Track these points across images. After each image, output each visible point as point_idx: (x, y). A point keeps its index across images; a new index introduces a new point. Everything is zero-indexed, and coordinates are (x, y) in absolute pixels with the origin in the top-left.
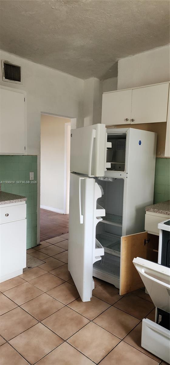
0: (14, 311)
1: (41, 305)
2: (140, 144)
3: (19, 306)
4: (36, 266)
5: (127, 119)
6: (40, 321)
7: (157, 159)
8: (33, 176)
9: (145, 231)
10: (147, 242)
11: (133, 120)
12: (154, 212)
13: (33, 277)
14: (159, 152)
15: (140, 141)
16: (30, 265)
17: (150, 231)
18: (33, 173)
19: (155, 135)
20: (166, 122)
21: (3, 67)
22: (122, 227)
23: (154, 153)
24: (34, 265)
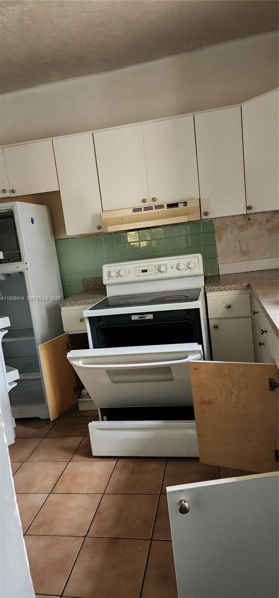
2: (33, 223)
5: (4, 190)
7: (56, 240)
9: (64, 332)
10: (70, 345)
11: (13, 191)
12: (71, 305)
14: (57, 232)
15: (32, 219)
17: (71, 331)
19: (47, 208)
20: (59, 191)
22: (35, 340)
23: (51, 234)
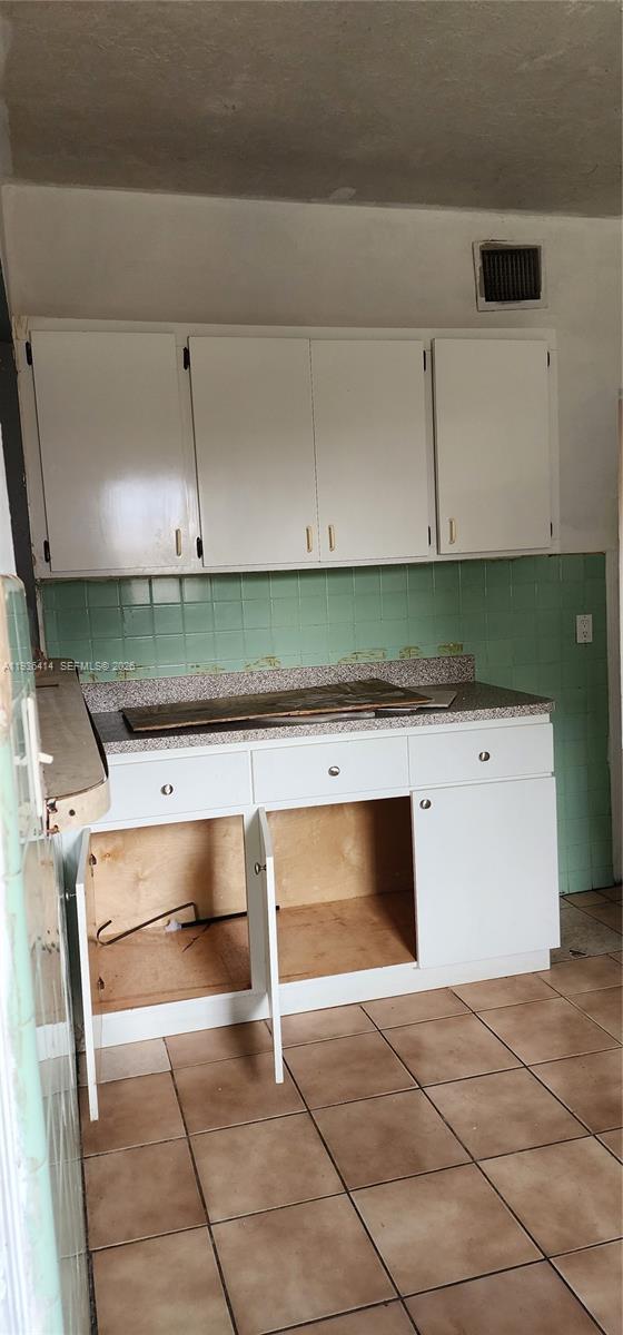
0: (506, 1077)
1: (604, 1082)
3: (525, 1066)
4: (600, 951)
6: (594, 1133)
8: (589, 629)
13: (586, 988)
16: (581, 947)
18: (589, 617)
21: (479, 263)
24: (594, 947)
